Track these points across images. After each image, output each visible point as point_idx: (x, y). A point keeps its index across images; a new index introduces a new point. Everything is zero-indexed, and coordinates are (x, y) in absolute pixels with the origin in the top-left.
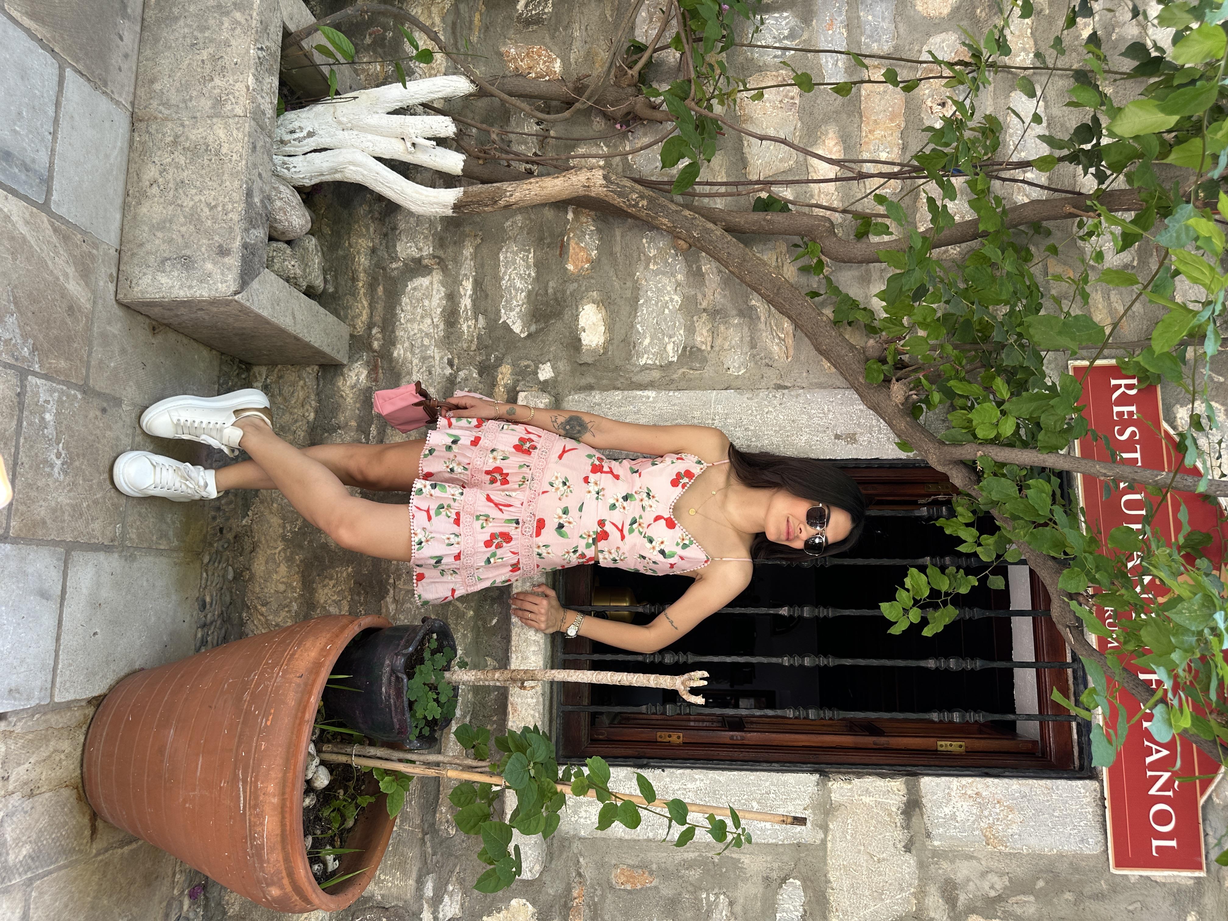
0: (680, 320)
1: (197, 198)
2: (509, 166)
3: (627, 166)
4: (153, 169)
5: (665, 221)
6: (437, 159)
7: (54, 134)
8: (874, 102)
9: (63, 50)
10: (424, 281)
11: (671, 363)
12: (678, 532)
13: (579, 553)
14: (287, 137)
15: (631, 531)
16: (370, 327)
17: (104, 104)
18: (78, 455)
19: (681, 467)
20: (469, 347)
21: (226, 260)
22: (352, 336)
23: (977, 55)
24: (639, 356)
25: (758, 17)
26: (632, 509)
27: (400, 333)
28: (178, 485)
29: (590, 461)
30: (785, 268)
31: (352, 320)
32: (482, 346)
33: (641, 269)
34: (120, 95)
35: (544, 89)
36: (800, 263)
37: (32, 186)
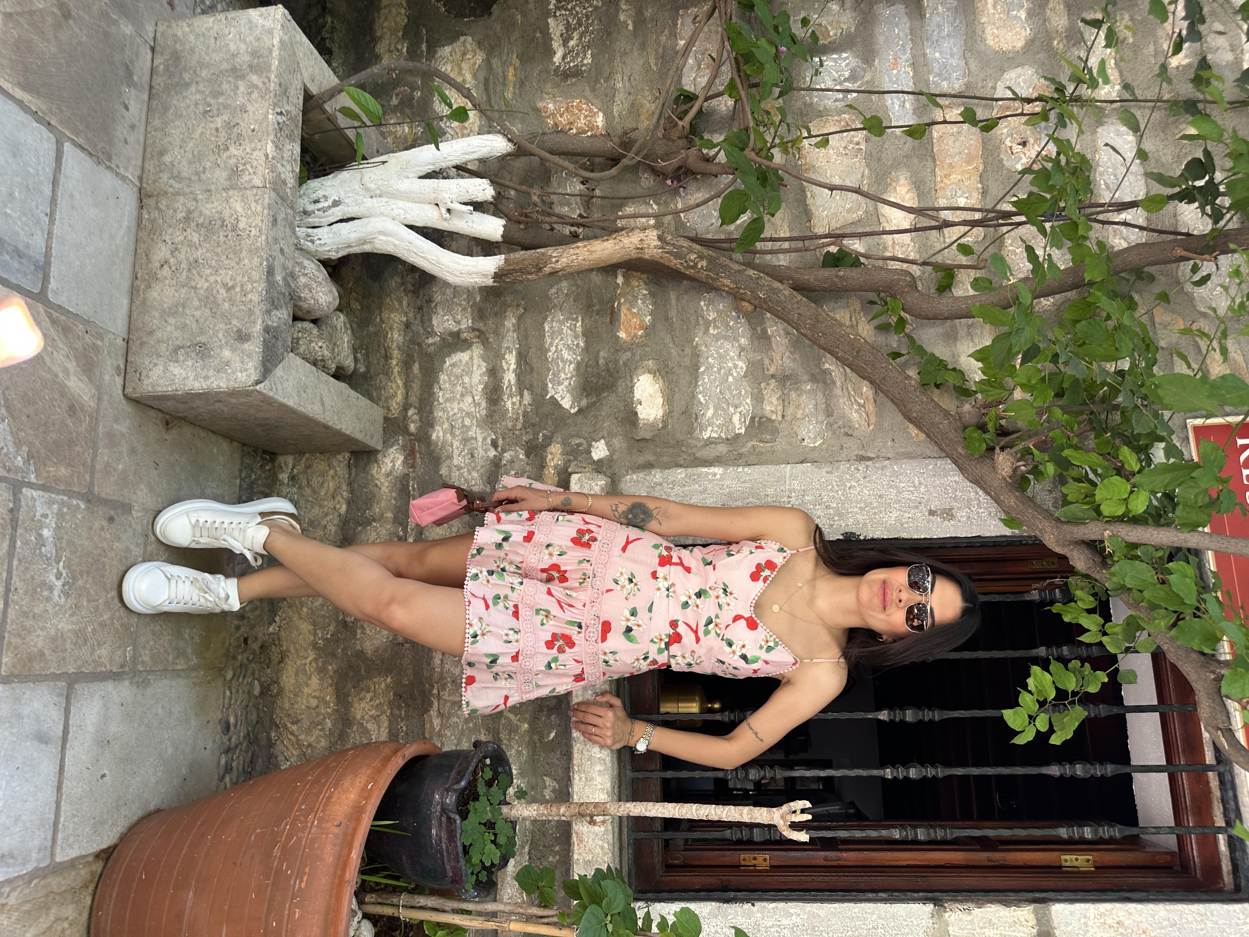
0: (746, 388)
1: (212, 279)
2: (552, 229)
3: (680, 225)
4: (163, 248)
5: (727, 282)
6: (475, 226)
7: (51, 216)
8: (947, 144)
9: (61, 122)
10: (463, 357)
11: (738, 436)
12: (761, 633)
13: (650, 659)
14: (310, 207)
15: (707, 633)
16: (406, 408)
17: (108, 180)
18: (81, 573)
19: (761, 557)
20: (514, 426)
21: (246, 346)
22: (386, 419)
23: (1060, 89)
24: (702, 429)
25: (817, 59)
26: (707, 607)
27: (438, 414)
28: (195, 598)
29: (657, 552)
30: (860, 328)
31: (386, 401)
32: (528, 424)
33: (701, 334)
34: (126, 169)
35: (587, 145)
36: (876, 322)
37: (25, 275)
